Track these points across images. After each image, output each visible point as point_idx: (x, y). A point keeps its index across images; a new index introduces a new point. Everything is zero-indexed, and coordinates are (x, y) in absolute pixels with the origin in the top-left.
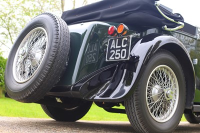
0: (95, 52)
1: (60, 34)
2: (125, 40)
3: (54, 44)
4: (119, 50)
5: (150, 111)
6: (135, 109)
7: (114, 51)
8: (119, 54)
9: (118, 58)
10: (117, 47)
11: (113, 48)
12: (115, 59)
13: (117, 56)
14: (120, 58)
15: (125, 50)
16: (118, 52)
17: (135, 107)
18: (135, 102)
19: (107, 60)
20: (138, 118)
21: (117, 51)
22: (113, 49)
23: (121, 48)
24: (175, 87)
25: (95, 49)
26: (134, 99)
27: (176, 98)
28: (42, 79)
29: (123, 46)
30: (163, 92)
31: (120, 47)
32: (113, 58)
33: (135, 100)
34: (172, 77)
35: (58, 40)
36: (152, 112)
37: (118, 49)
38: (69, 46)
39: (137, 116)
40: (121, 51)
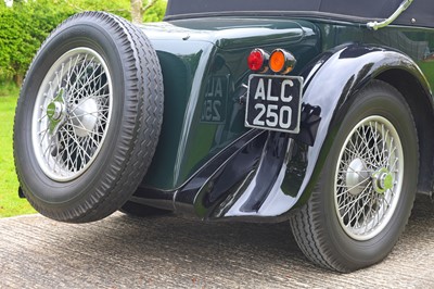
0: (218, 98)
1: (140, 79)
2: (287, 86)
3: (129, 94)
4: (276, 107)
5: (342, 222)
6: (313, 228)
7: (262, 106)
8: (275, 115)
9: (274, 124)
10: (270, 98)
11: (260, 98)
12: (266, 125)
13: (272, 119)
14: (278, 126)
15: (289, 109)
16: (272, 111)
17: (313, 224)
18: (311, 214)
19: (247, 124)
20: (318, 244)
21: (270, 107)
22: (260, 100)
23: (280, 103)
24: (396, 156)
25: (217, 92)
26: (311, 208)
27: (396, 179)
28: (113, 174)
29: (284, 99)
30: (371, 179)
31: (276, 99)
32: (263, 123)
33: (313, 210)
34: (390, 134)
35: (137, 94)
36: (346, 223)
37: (273, 103)
38: (162, 93)
39: (317, 241)
40: (279, 108)
